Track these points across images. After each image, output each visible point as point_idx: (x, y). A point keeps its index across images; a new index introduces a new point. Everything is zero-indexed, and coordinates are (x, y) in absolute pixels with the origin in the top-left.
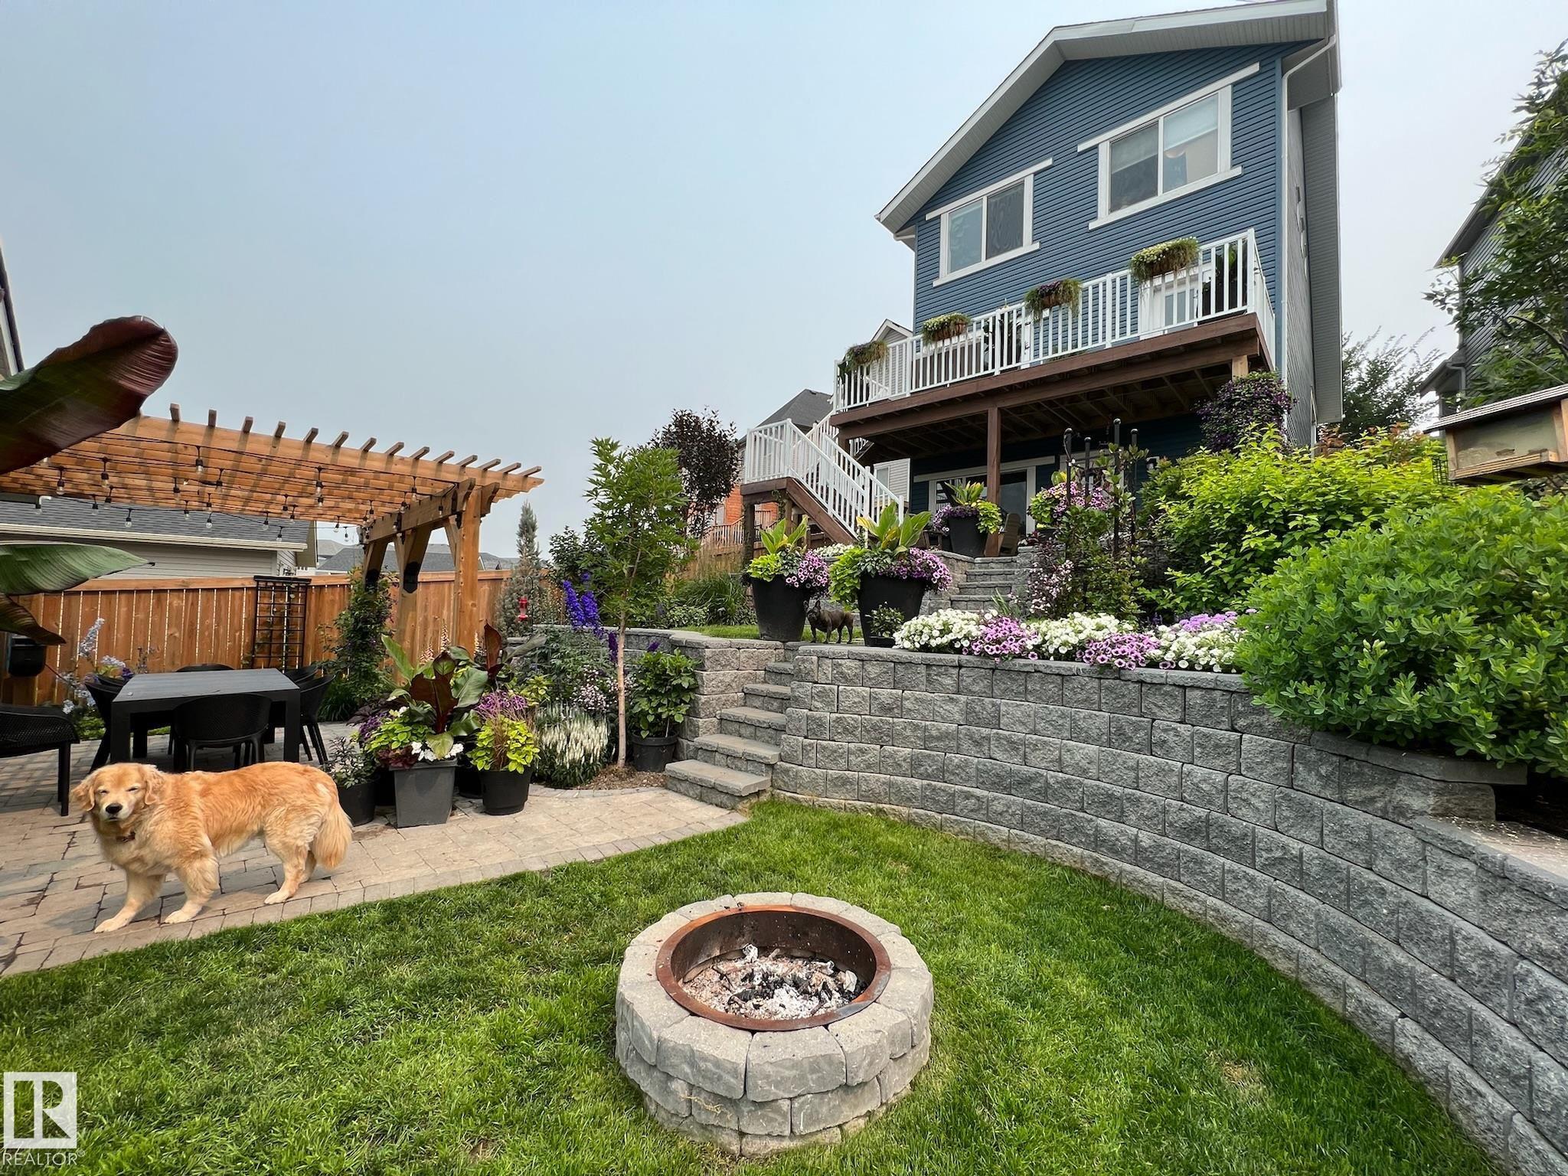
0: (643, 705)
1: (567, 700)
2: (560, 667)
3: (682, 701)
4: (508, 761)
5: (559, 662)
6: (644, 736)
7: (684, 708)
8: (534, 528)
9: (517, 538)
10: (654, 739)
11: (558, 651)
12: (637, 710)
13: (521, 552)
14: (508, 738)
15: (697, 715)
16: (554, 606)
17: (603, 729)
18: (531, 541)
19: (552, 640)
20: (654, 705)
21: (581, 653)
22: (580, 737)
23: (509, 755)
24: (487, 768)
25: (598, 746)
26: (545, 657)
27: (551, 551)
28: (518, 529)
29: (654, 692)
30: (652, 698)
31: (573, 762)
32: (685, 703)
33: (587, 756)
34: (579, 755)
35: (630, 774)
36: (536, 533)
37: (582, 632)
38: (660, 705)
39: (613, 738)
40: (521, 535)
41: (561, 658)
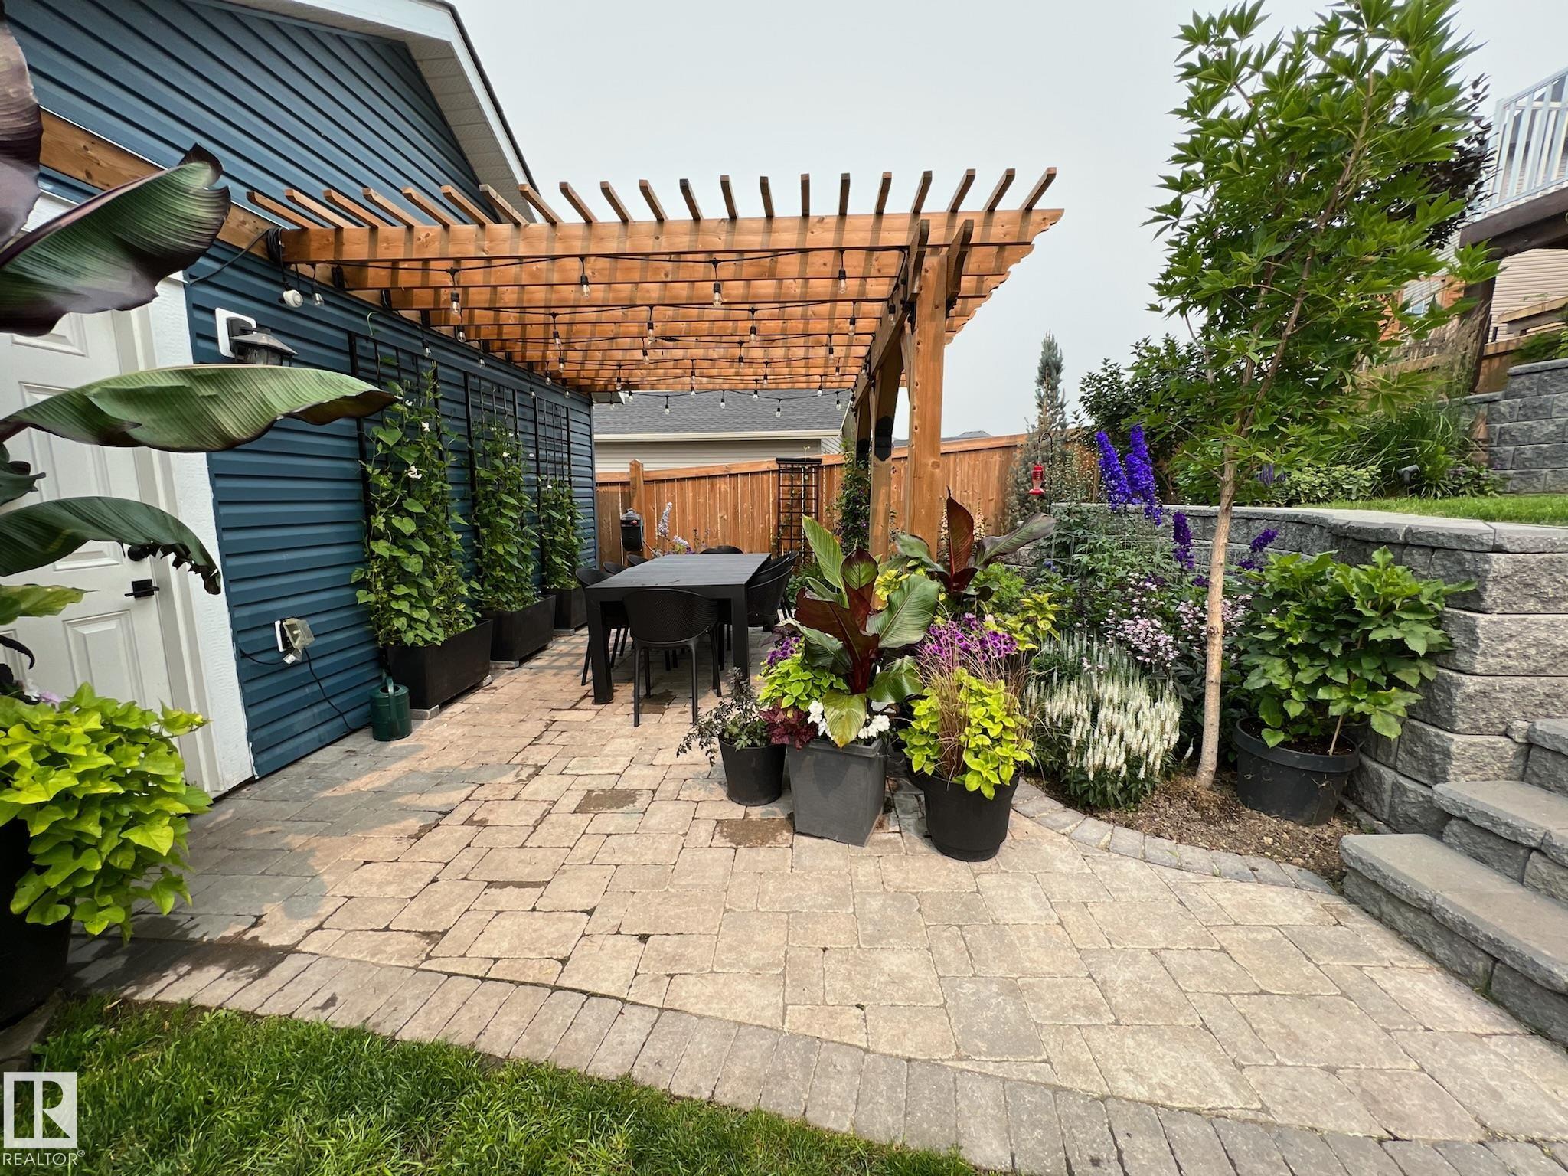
0: (1274, 673)
1: (1097, 629)
2: (1086, 566)
3: (1393, 682)
4: (965, 769)
5: (1085, 559)
6: (1272, 743)
7: (1400, 701)
8: (1058, 369)
9: (1035, 386)
10: (1298, 754)
11: (1085, 541)
12: (1255, 682)
13: (1040, 406)
14: (966, 722)
15: (1446, 723)
16: (1082, 474)
17: (1171, 710)
18: (1054, 388)
19: (1078, 525)
20: (1306, 677)
21: (1122, 547)
22: (1120, 720)
23: (968, 758)
24: (929, 770)
25: (1158, 749)
26: (1065, 549)
27: (1082, 399)
28: (1036, 374)
29: (1310, 651)
30: (1301, 662)
31: (1101, 770)
32: (1404, 687)
33: (1134, 762)
34: (1116, 760)
35: (1228, 812)
36: (1062, 376)
37: (1126, 512)
38: (1324, 681)
39: (1191, 727)
40: (1040, 383)
41: (1090, 552)
